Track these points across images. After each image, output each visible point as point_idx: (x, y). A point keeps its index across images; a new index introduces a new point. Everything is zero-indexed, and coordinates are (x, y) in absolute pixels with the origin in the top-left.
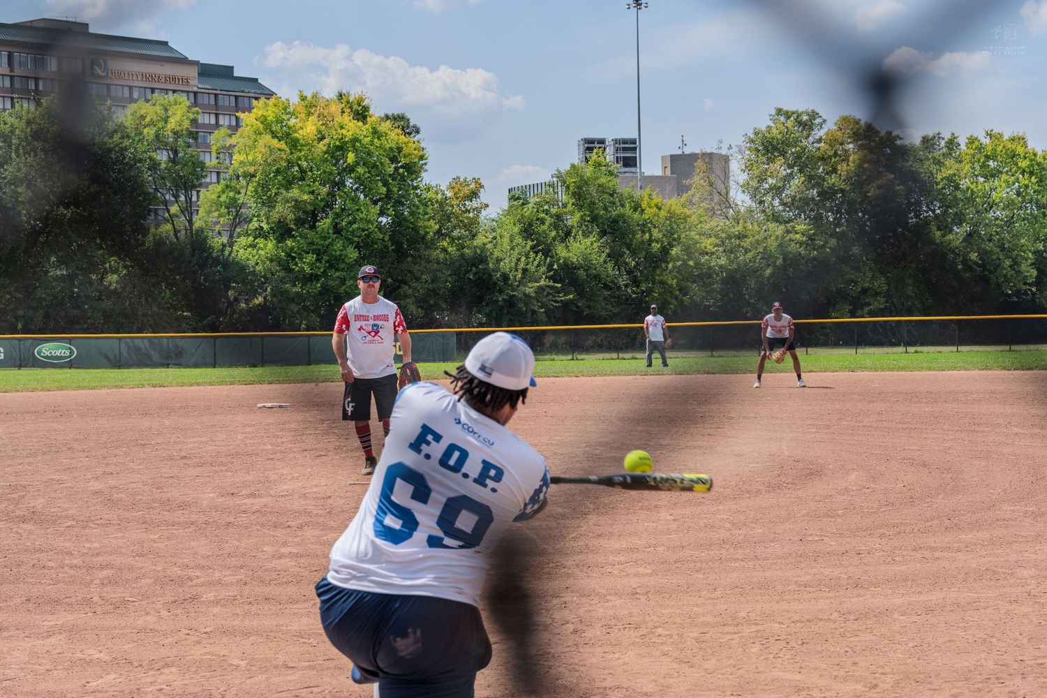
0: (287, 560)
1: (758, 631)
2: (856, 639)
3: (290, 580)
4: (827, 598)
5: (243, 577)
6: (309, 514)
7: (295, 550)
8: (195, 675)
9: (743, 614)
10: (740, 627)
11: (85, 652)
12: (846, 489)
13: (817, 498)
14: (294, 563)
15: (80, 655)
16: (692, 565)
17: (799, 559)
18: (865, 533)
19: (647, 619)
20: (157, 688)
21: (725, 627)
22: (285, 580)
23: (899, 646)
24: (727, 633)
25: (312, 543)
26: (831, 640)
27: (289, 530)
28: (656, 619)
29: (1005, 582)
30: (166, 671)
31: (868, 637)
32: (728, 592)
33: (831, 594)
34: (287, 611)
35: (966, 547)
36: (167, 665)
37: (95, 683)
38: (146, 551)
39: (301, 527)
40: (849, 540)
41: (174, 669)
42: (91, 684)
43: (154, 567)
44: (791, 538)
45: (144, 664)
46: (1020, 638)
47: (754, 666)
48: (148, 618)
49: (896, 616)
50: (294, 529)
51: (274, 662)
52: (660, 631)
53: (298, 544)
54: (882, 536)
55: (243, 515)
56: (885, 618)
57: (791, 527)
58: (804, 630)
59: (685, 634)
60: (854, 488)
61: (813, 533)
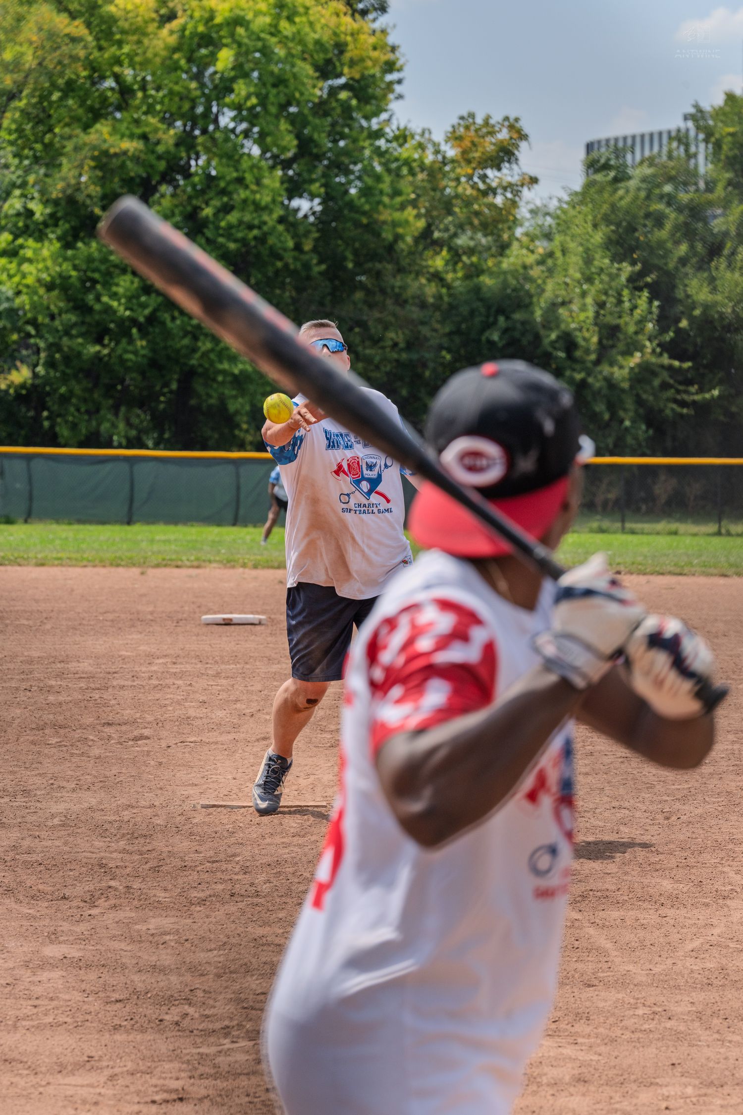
3: (61, 1018)
7: (74, 952)
22: (49, 1019)
25: (113, 938)
34: (51, 1090)
50: (75, 903)
53: (82, 939)
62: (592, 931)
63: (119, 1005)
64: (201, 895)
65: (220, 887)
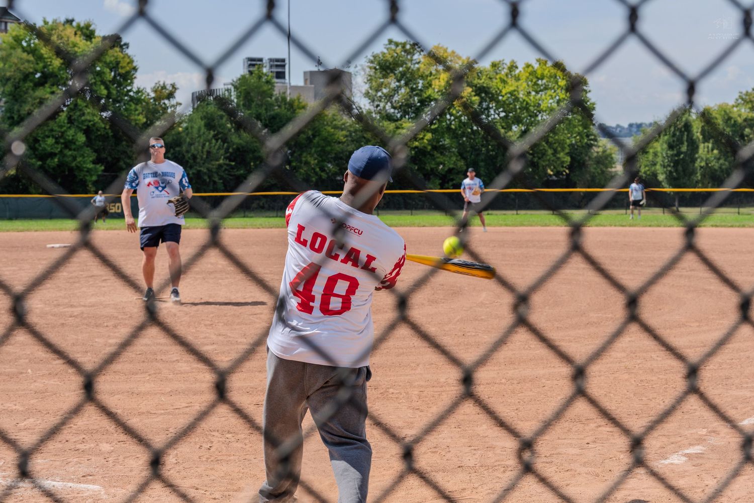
2: (523, 394)
4: (494, 370)
5: (90, 358)
6: (116, 318)
9: (442, 380)
10: (444, 387)
11: (4, 405)
12: (482, 303)
13: (464, 308)
15: (1, 407)
16: (397, 350)
17: (467, 347)
19: (380, 383)
21: (434, 388)
23: (552, 399)
24: (437, 392)
26: (507, 396)
27: (108, 329)
28: (386, 383)
31: (531, 393)
32: (428, 367)
33: (496, 368)
35: (574, 339)
37: (23, 424)
42: (20, 424)
43: (24, 352)
44: (456, 333)
45: (51, 412)
46: (627, 393)
48: (36, 384)
49: (544, 381)
51: (140, 411)
52: (391, 390)
55: (70, 319)
56: (537, 382)
57: (454, 327)
58: (486, 390)
59: (410, 392)
60: (487, 302)
61: (471, 330)
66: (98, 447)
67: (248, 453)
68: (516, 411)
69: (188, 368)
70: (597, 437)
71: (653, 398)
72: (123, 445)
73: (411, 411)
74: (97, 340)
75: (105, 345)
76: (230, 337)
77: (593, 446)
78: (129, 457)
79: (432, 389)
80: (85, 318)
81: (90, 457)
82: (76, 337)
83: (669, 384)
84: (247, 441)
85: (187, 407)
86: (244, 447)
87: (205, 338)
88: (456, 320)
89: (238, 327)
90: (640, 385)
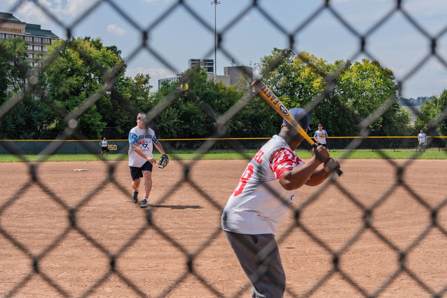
0: (115, 230)
1: (316, 257)
2: (355, 260)
3: (120, 238)
6: (114, 213)
7: (116, 227)
8: (99, 273)
9: (308, 251)
10: (308, 256)
12: (330, 205)
13: (320, 208)
14: (117, 232)
15: (48, 265)
18: (344, 222)
20: (87, 277)
21: (303, 256)
23: (373, 263)
24: (304, 258)
25: (121, 224)
26: (346, 261)
27: (109, 219)
29: (406, 240)
30: (86, 271)
31: (360, 259)
32: (299, 243)
35: (387, 227)
36: (85, 269)
37: (60, 276)
38: (54, 227)
39: (114, 218)
40: (339, 224)
41: (89, 271)
44: (316, 223)
45: (76, 269)
46: (419, 260)
47: (320, 270)
48: (68, 252)
49: (368, 252)
50: (111, 219)
51: (128, 268)
53: (115, 225)
54: (351, 223)
55: (87, 213)
56: (364, 253)
57: (314, 219)
59: (288, 258)
60: (334, 204)
61: (324, 221)
62: (208, 220)
63: (128, 235)
64: (134, 216)
65: (136, 215)
66: (104, 289)
67: (192, 294)
68: (352, 270)
69: (156, 243)
70: (401, 286)
71: (434, 263)
72: (118, 289)
73: (289, 270)
74: (103, 226)
75: (108, 229)
76: (181, 225)
77: (398, 292)
78: (122, 296)
79: (301, 257)
80: (96, 213)
81: (99, 296)
82: (91, 224)
83: (444, 254)
84: (192, 287)
85: (156, 266)
86: (190, 290)
87: (166, 225)
88: (315, 215)
89: (186, 219)
90: (426, 255)
